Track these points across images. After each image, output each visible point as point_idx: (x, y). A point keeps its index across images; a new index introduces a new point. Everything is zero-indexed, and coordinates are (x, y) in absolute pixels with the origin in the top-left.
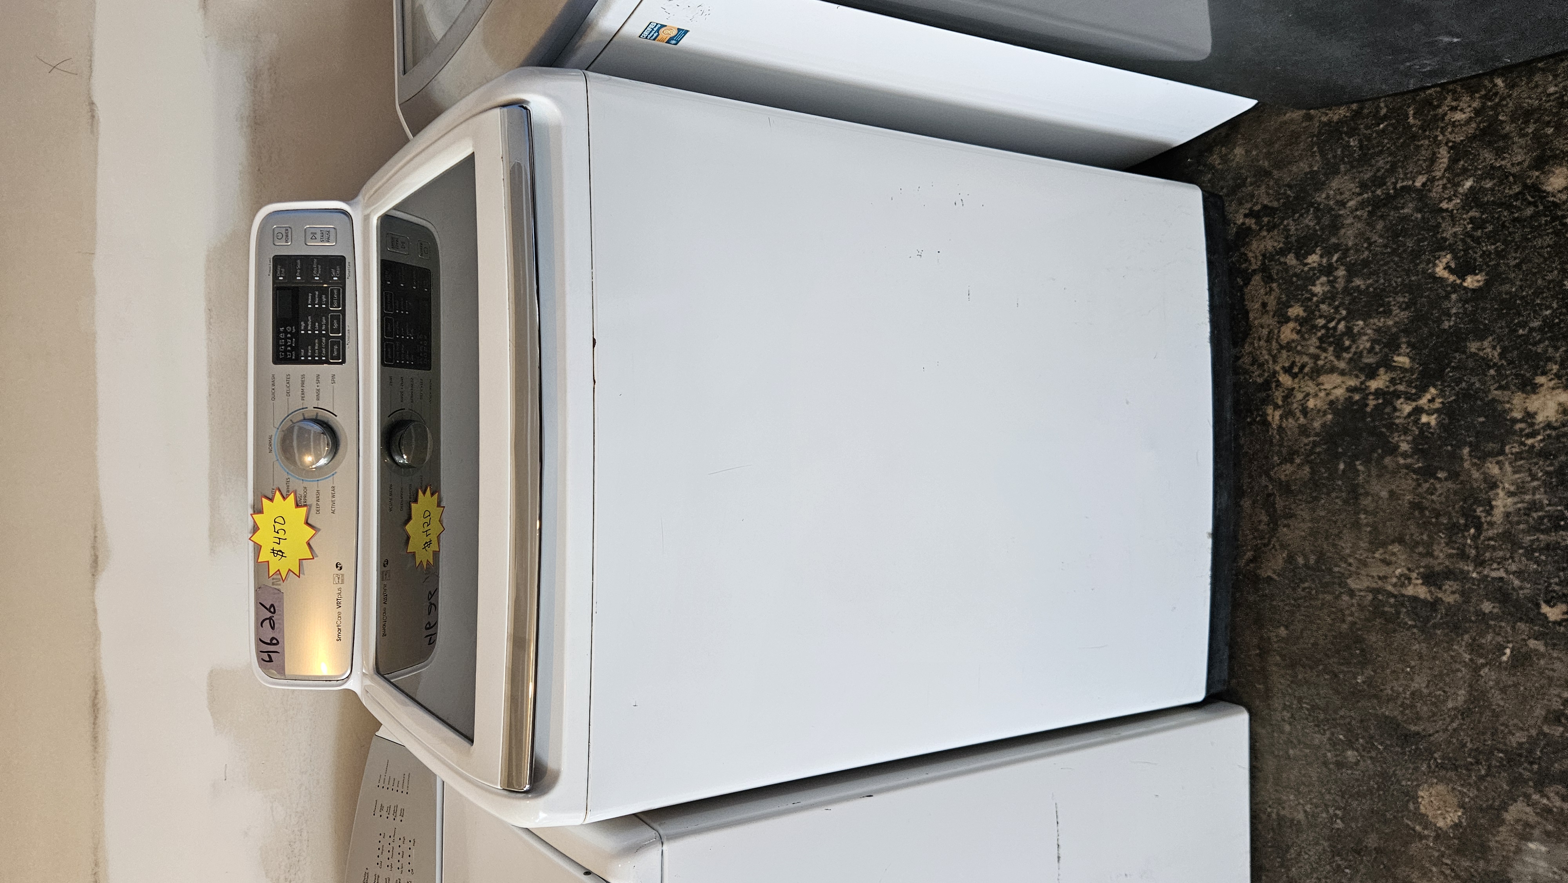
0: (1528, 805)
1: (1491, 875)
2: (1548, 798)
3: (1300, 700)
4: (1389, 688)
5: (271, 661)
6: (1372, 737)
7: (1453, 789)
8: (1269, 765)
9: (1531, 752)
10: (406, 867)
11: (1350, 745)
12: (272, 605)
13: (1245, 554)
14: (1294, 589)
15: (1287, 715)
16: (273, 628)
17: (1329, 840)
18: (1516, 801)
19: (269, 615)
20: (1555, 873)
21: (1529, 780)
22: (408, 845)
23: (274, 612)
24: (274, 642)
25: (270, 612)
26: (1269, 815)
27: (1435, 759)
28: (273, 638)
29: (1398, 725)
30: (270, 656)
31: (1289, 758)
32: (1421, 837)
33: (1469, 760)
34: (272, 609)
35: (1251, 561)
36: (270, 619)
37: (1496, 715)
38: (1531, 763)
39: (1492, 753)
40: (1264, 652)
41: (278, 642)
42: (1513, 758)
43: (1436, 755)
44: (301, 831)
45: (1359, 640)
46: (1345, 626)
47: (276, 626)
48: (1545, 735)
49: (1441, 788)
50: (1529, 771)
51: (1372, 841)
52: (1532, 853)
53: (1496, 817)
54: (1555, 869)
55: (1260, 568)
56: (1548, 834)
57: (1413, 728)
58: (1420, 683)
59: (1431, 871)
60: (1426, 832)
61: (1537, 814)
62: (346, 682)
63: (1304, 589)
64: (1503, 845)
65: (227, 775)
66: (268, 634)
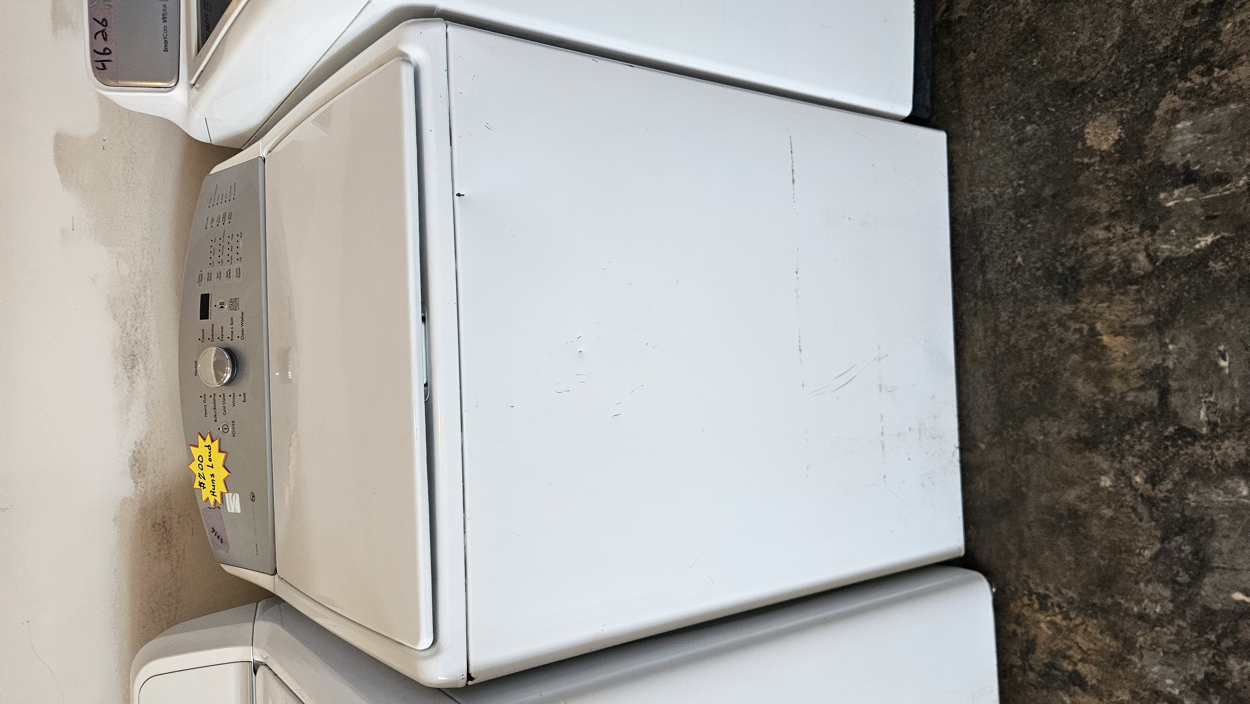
0: (1175, 94)
1: (1147, 168)
2: (1190, 80)
3: (987, 105)
4: (1058, 57)
5: (104, 68)
6: (1046, 105)
7: (1114, 113)
8: (964, 172)
9: (1175, 49)
10: (236, 257)
11: (1029, 121)
12: (104, 20)
13: (940, 7)
14: (980, 16)
15: (977, 123)
16: (105, 39)
17: (1013, 208)
18: (1164, 96)
19: (101, 28)
20: (1200, 138)
21: (1174, 74)
22: (236, 238)
23: (106, 25)
24: (106, 52)
25: (103, 25)
26: (965, 214)
27: (1098, 95)
28: (105, 49)
29: (1067, 83)
30: (103, 65)
31: (980, 158)
32: (1088, 166)
33: (1125, 82)
34: (104, 22)
35: (945, 12)
36: (103, 31)
37: (1146, 34)
38: (1175, 59)
39: (1143, 67)
40: (957, 80)
41: (111, 52)
42: (1160, 64)
43: (1099, 93)
44: (145, 287)
45: (1034, 29)
46: (1022, 24)
47: (108, 37)
48: (1186, 30)
49: (1103, 118)
50: (1174, 66)
51: (1048, 192)
52: (1181, 132)
53: (1149, 116)
54: (1199, 135)
55: (951, 14)
56: (1192, 110)
57: (1079, 80)
58: (1084, 39)
59: (1098, 190)
60: (1092, 160)
61: (1182, 98)
62: (174, 89)
63: (988, 12)
64: (1155, 138)
65: (75, 226)
66: (101, 45)
